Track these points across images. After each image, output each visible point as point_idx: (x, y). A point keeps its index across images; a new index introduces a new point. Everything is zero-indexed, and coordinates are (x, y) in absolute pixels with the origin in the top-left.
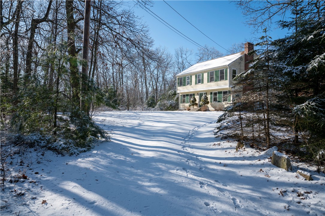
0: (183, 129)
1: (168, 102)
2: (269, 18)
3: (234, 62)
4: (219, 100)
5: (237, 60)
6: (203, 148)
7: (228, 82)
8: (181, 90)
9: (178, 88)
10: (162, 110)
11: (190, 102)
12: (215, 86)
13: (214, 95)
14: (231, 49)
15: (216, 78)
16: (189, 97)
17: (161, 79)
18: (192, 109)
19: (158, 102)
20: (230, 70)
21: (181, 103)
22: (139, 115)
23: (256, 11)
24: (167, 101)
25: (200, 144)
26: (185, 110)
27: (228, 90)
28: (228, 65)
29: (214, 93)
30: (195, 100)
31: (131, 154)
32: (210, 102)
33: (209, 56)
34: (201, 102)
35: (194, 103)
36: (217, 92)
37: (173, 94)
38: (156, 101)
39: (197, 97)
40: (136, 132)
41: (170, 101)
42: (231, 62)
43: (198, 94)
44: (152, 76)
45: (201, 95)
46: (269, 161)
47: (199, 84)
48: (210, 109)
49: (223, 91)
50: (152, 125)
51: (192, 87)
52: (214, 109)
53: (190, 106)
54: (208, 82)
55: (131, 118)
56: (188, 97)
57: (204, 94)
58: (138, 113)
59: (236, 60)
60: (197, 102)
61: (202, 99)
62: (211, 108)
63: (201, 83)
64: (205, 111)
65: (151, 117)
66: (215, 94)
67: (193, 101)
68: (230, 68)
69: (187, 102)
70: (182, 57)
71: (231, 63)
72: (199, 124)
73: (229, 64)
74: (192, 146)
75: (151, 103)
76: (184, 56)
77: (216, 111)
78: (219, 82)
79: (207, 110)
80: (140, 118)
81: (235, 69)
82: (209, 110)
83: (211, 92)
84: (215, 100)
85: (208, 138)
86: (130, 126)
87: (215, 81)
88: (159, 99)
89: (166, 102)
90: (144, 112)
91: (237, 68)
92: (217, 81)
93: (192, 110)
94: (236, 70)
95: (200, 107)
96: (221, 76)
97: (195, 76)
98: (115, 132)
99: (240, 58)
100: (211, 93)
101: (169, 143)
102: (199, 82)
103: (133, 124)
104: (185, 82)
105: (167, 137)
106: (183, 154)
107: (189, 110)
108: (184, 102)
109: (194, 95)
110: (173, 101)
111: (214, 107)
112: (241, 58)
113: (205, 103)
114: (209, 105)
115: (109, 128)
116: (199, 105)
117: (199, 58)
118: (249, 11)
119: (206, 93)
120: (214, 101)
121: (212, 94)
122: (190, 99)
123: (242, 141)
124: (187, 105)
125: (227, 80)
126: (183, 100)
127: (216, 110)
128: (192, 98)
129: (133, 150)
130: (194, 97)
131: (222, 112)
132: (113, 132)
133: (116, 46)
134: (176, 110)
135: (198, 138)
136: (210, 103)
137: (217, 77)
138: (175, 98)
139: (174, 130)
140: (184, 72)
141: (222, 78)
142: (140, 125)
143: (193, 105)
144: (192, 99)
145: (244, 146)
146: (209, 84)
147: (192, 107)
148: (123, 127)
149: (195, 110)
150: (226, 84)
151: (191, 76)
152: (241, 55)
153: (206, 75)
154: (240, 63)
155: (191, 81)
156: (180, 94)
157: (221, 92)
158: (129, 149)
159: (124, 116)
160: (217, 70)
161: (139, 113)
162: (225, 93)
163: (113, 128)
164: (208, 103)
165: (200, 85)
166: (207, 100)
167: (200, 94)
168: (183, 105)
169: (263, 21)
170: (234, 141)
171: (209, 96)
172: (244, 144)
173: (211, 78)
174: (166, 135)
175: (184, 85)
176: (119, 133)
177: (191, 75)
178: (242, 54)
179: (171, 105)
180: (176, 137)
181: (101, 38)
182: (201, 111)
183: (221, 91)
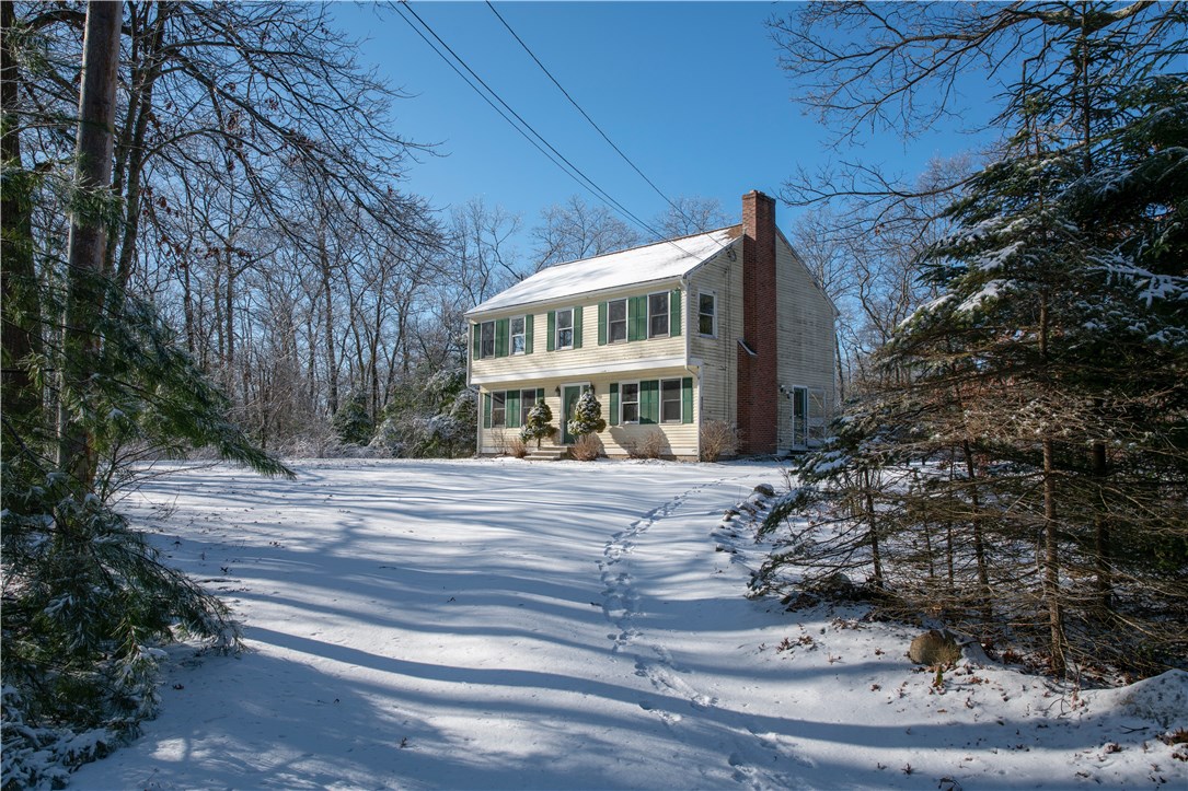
0: (567, 556)
1: (424, 422)
2: (906, 88)
3: (705, 263)
4: (645, 417)
5: (715, 256)
6: (733, 664)
7: (685, 344)
8: (487, 373)
9: (476, 364)
10: (400, 454)
11: (525, 422)
12: (627, 359)
13: (624, 393)
14: (666, 220)
15: (634, 327)
16: (519, 402)
17: (390, 327)
18: (536, 451)
19: (381, 421)
20: (691, 296)
21: (487, 425)
22: (322, 479)
23: (841, 59)
24: (423, 415)
25: (700, 640)
26: (506, 454)
27: (681, 377)
28: (685, 277)
29: (624, 386)
30: (549, 416)
31: (398, 746)
32: (608, 422)
33: (587, 241)
34: (574, 424)
35: (541, 426)
36: (638, 381)
37: (445, 390)
38: (370, 414)
39: (555, 404)
40: (351, 578)
41: (433, 415)
42: (698, 262)
43: (558, 390)
44: (355, 313)
45: (570, 396)
46: (1175, 756)
47: (563, 348)
48: (607, 451)
49: (660, 379)
50: (408, 534)
51: (535, 363)
52: (625, 452)
53: (525, 438)
54: (601, 341)
55: (289, 496)
56: (516, 400)
57: (581, 390)
58: (311, 472)
59: (711, 258)
60: (555, 422)
61: (576, 413)
62: (612, 448)
63: (571, 347)
64: (592, 459)
65: (383, 492)
66: (630, 390)
67: (538, 421)
68: (691, 287)
69: (513, 425)
70: (478, 240)
71: (695, 268)
72: (612, 524)
73: (689, 273)
74: (673, 653)
75: (354, 423)
76: (486, 236)
77: (634, 461)
78: (647, 344)
79: (598, 455)
80: (335, 497)
81: (710, 293)
82: (605, 457)
83: (614, 382)
84: (629, 413)
85: (715, 600)
86: (307, 541)
87: (630, 340)
88: (385, 408)
89: (416, 420)
90: (338, 468)
91: (717, 291)
92: (636, 340)
93: (536, 454)
94: (711, 298)
95: (565, 442)
96: (654, 321)
97: (545, 316)
98: (247, 583)
99: (726, 249)
100: (612, 385)
101: (559, 647)
102: (564, 342)
103: (319, 531)
104: (503, 341)
105: (522, 604)
106: (677, 718)
107: (522, 455)
108: (498, 421)
109: (541, 392)
110: (447, 418)
111: (624, 445)
112: (729, 252)
113: (591, 429)
114: (605, 437)
115: (203, 557)
116: (561, 434)
117: (546, 247)
118: (809, 57)
119: (593, 388)
120: (625, 420)
121: (617, 391)
122: (526, 412)
123: (946, 632)
124: (514, 434)
125: (680, 334)
126: (495, 413)
127: (634, 455)
128: (533, 405)
129: (388, 705)
130: (543, 402)
131: (662, 462)
132: (235, 587)
133: (230, 166)
134: (469, 456)
135: (666, 602)
136: (608, 427)
137: (639, 322)
138: (455, 406)
139: (529, 564)
140: (501, 302)
141: (658, 328)
142: (350, 535)
143: (539, 435)
144: (533, 412)
145: (960, 657)
146: (606, 348)
147: (533, 442)
148: (276, 552)
149: (549, 454)
150: (674, 353)
151: (531, 318)
152: (730, 241)
153: (591, 315)
154: (727, 270)
155: (530, 339)
156: (483, 390)
157: (655, 384)
158: (366, 702)
159: (254, 486)
160: (639, 295)
161: (320, 473)
162: (671, 386)
163: (228, 556)
164: (601, 426)
165: (568, 353)
166: (599, 413)
167: (566, 389)
168: (496, 436)
169: (879, 97)
170: (866, 619)
171: (604, 400)
172: (958, 643)
173: (613, 327)
174: (511, 593)
175: (501, 354)
176: (270, 592)
177: (529, 312)
178: (731, 235)
179: (437, 433)
180: (559, 602)
181: (157, 124)
182: (574, 459)
183: (655, 378)
